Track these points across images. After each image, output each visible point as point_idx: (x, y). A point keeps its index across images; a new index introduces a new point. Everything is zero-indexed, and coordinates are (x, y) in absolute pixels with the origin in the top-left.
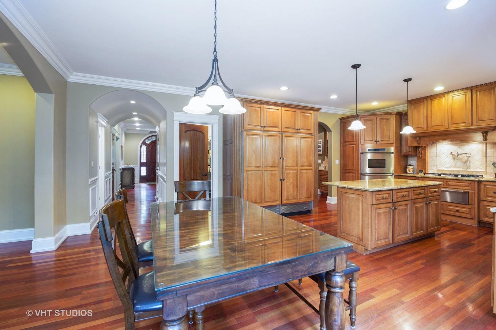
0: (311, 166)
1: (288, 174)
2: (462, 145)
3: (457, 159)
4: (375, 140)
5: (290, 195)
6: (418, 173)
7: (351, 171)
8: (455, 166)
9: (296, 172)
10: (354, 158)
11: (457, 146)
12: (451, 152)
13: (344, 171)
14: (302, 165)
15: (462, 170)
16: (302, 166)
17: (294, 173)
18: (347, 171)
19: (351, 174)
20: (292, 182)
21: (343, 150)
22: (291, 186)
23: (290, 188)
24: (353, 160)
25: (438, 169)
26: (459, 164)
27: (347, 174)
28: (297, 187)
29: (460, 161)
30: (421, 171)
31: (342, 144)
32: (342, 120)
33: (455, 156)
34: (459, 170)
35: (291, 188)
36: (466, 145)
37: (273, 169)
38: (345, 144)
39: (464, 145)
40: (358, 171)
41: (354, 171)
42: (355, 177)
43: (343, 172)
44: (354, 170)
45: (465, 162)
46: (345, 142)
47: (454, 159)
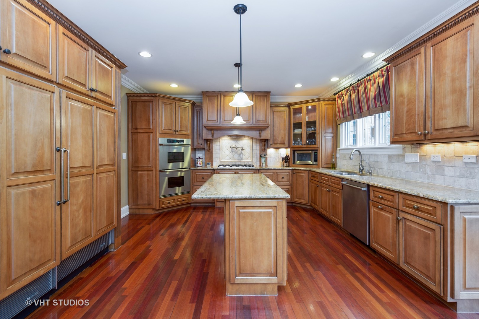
0: (113, 165)
1: (74, 186)
2: (237, 140)
3: (234, 152)
4: (174, 129)
5: (80, 231)
6: (206, 166)
7: (146, 168)
8: (233, 158)
9: (89, 179)
10: (151, 151)
11: (234, 140)
12: (231, 146)
13: (133, 169)
14: (101, 164)
15: (238, 161)
16: (101, 166)
17: (86, 181)
18: (140, 168)
19: (146, 172)
20: (82, 202)
21: (132, 140)
22: (81, 211)
23: (78, 216)
24: (149, 154)
25: (221, 161)
26: (236, 156)
27: (139, 172)
28: (91, 210)
29: (236, 154)
30: (208, 164)
31: (130, 132)
32: (131, 98)
33: (234, 149)
34: (236, 161)
35: (81, 215)
36: (240, 140)
37: (38, 177)
38: (135, 131)
39: (239, 140)
40: (156, 168)
41: (149, 168)
42: (151, 176)
43: (132, 171)
44: (150, 166)
45: (240, 155)
46: (136, 129)
47: (232, 152)
